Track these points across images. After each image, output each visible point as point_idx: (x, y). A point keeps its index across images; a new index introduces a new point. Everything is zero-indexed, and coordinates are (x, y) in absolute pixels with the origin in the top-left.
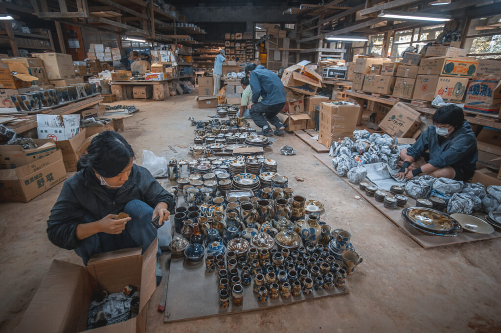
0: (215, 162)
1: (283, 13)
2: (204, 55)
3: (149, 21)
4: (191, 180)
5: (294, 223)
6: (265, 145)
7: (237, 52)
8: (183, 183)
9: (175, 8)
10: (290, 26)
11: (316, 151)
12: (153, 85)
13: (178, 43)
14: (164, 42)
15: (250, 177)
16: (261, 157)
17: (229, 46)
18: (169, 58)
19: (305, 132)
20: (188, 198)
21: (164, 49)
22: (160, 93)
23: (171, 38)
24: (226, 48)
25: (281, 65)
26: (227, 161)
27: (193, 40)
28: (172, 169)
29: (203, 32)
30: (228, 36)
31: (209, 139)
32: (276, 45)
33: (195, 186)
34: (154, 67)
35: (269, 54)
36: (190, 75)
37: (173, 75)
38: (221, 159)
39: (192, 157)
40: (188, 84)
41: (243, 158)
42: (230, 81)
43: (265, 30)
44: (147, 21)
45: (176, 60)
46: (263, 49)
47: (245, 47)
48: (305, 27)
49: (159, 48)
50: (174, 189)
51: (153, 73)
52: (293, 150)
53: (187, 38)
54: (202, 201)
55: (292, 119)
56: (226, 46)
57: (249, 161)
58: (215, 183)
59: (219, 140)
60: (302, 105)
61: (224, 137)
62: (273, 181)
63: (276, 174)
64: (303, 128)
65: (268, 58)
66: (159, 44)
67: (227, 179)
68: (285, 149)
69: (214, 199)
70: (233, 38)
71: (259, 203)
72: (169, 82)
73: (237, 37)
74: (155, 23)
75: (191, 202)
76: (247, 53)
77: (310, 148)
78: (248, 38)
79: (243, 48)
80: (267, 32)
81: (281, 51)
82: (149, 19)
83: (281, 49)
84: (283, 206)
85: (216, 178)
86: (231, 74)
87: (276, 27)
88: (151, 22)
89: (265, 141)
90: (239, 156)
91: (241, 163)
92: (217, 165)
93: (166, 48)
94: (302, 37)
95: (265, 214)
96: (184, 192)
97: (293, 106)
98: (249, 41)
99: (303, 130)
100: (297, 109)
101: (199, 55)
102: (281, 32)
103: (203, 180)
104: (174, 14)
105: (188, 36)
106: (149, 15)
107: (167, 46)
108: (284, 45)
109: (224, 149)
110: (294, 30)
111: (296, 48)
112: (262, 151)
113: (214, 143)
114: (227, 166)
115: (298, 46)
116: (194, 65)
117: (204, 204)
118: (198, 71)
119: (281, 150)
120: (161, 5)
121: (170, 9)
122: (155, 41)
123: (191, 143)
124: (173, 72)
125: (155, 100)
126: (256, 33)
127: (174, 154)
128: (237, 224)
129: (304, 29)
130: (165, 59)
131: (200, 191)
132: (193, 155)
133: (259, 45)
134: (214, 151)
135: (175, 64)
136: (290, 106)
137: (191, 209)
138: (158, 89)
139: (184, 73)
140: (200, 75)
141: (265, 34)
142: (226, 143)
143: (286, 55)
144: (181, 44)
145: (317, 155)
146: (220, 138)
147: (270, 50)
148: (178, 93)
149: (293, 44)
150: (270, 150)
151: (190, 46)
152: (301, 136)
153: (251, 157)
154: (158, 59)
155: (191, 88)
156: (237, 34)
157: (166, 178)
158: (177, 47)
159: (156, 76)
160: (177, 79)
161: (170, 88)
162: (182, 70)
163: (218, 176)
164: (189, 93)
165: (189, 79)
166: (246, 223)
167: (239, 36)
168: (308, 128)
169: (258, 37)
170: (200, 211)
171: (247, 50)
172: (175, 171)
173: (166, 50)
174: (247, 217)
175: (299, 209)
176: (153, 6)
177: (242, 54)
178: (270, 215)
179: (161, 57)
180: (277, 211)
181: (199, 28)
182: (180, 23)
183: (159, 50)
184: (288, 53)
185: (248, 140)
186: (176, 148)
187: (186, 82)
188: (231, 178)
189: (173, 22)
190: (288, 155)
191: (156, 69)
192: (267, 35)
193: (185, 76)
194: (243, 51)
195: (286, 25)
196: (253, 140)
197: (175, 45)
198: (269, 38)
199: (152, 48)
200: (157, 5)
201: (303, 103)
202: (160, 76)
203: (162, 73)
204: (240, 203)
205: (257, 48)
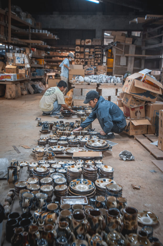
0: (55, 166)
1: (130, 22)
2: (56, 58)
3: (6, 27)
4: (29, 184)
5: (125, 236)
6: (105, 150)
7: (86, 56)
8: (20, 186)
9: (31, 15)
10: (137, 34)
11: (155, 157)
12: (6, 84)
13: (32, 47)
14: (20, 46)
15: (86, 183)
16: (99, 162)
17: (79, 50)
18: (22, 60)
19: (145, 136)
20: (23, 203)
21: (19, 52)
22: (12, 92)
23: (26, 43)
24: (76, 52)
25: (126, 69)
26: (65, 165)
27: (46, 45)
28: (11, 171)
29: (56, 37)
30: (78, 42)
31: (52, 141)
32: (122, 51)
33: (31, 191)
34: (8, 68)
35: (116, 59)
36: (41, 76)
37: (26, 76)
38: (61, 163)
39: (34, 158)
40: (39, 85)
41: (82, 163)
42: (77, 84)
43: (113, 37)
44: (5, 27)
45: (29, 62)
46: (110, 54)
47: (93, 52)
48: (151, 35)
49: (14, 51)
50: (11, 192)
51: (7, 74)
52: (131, 155)
53: (41, 43)
54: (36, 207)
55: (132, 124)
56: (76, 50)
57: (86, 166)
58: (51, 188)
59: (62, 142)
60: (143, 111)
61: (67, 140)
62: (107, 189)
63: (112, 181)
64: (143, 133)
65: (114, 63)
66: (15, 47)
67: (63, 184)
68: (124, 154)
69: (48, 206)
70: (83, 44)
71: (91, 213)
72: (21, 82)
73: (87, 43)
74: (11, 29)
75: (25, 208)
76: (95, 58)
77: (149, 154)
78: (97, 44)
79: (91, 53)
80: (114, 39)
81: (127, 57)
82: (6, 25)
83: (126, 55)
84: (115, 218)
85: (54, 183)
86: (78, 78)
87: (123, 35)
88: (8, 28)
89: (105, 146)
90: (78, 161)
91: (79, 169)
92: (55, 169)
93: (20, 51)
94: (147, 44)
95: (96, 225)
96: (20, 196)
97: (134, 112)
98: (98, 47)
99: (144, 135)
100: (138, 114)
101: (51, 58)
102: (127, 39)
103: (40, 184)
104: (30, 21)
105: (41, 41)
106: (7, 22)
107: (22, 49)
108: (130, 51)
109: (65, 152)
110: (140, 37)
111: (142, 54)
112: (101, 155)
113: (57, 145)
114: (66, 170)
115: (144, 52)
116: (46, 67)
117: (38, 210)
118: (49, 72)
119: (120, 155)
120: (18, 13)
121: (27, 17)
122: (11, 44)
123: (35, 144)
124: (26, 74)
125: (7, 99)
126: (105, 39)
127: (18, 154)
128: (68, 235)
129: (149, 37)
130: (19, 61)
131: (35, 196)
132: (35, 156)
133: (107, 51)
134: (55, 153)
135: (28, 66)
136: (131, 111)
137: (24, 215)
138: (10, 88)
139: (36, 74)
140: (51, 76)
141: (112, 41)
142: (68, 146)
143: (131, 60)
144: (35, 48)
145: (155, 161)
146: (62, 140)
147: (116, 56)
148: (29, 93)
149: (138, 50)
150: (110, 155)
151: (42, 50)
152: (141, 141)
153: (89, 162)
154: (13, 61)
155: (42, 89)
156: (87, 40)
157: (5, 179)
158: (30, 50)
159: (9, 76)
160: (29, 80)
161: (21, 88)
162: (34, 71)
163: (55, 181)
164: (39, 93)
165: (40, 80)
166: (76, 234)
167: (89, 42)
168: (148, 133)
169: (106, 43)
170: (32, 218)
171: (96, 55)
172: (15, 173)
173: (20, 53)
174: (78, 227)
175: (131, 221)
176: (10, 14)
177: (91, 59)
178: (102, 226)
179: (15, 59)
180: (108, 223)
181: (52, 34)
182: (35, 29)
183: (14, 52)
184: (133, 59)
185: (89, 144)
186: (20, 149)
187: (38, 83)
188: (68, 183)
189: (29, 28)
190: (127, 160)
191: (10, 70)
192: (114, 42)
193: (37, 77)
194: (91, 55)
195: (132, 32)
196: (93, 145)
197: (29, 49)
198: (116, 45)
199: (8, 50)
200: (14, 13)
201: (144, 109)
202: (13, 76)
203: (15, 74)
204: (73, 210)
205: (104, 53)
